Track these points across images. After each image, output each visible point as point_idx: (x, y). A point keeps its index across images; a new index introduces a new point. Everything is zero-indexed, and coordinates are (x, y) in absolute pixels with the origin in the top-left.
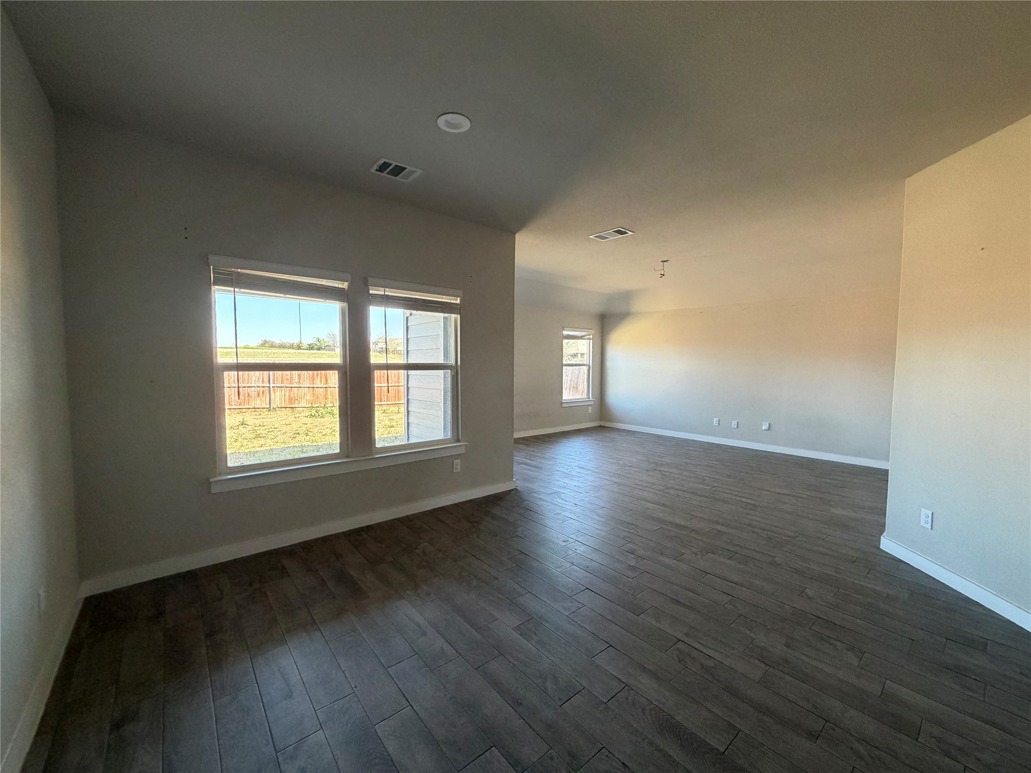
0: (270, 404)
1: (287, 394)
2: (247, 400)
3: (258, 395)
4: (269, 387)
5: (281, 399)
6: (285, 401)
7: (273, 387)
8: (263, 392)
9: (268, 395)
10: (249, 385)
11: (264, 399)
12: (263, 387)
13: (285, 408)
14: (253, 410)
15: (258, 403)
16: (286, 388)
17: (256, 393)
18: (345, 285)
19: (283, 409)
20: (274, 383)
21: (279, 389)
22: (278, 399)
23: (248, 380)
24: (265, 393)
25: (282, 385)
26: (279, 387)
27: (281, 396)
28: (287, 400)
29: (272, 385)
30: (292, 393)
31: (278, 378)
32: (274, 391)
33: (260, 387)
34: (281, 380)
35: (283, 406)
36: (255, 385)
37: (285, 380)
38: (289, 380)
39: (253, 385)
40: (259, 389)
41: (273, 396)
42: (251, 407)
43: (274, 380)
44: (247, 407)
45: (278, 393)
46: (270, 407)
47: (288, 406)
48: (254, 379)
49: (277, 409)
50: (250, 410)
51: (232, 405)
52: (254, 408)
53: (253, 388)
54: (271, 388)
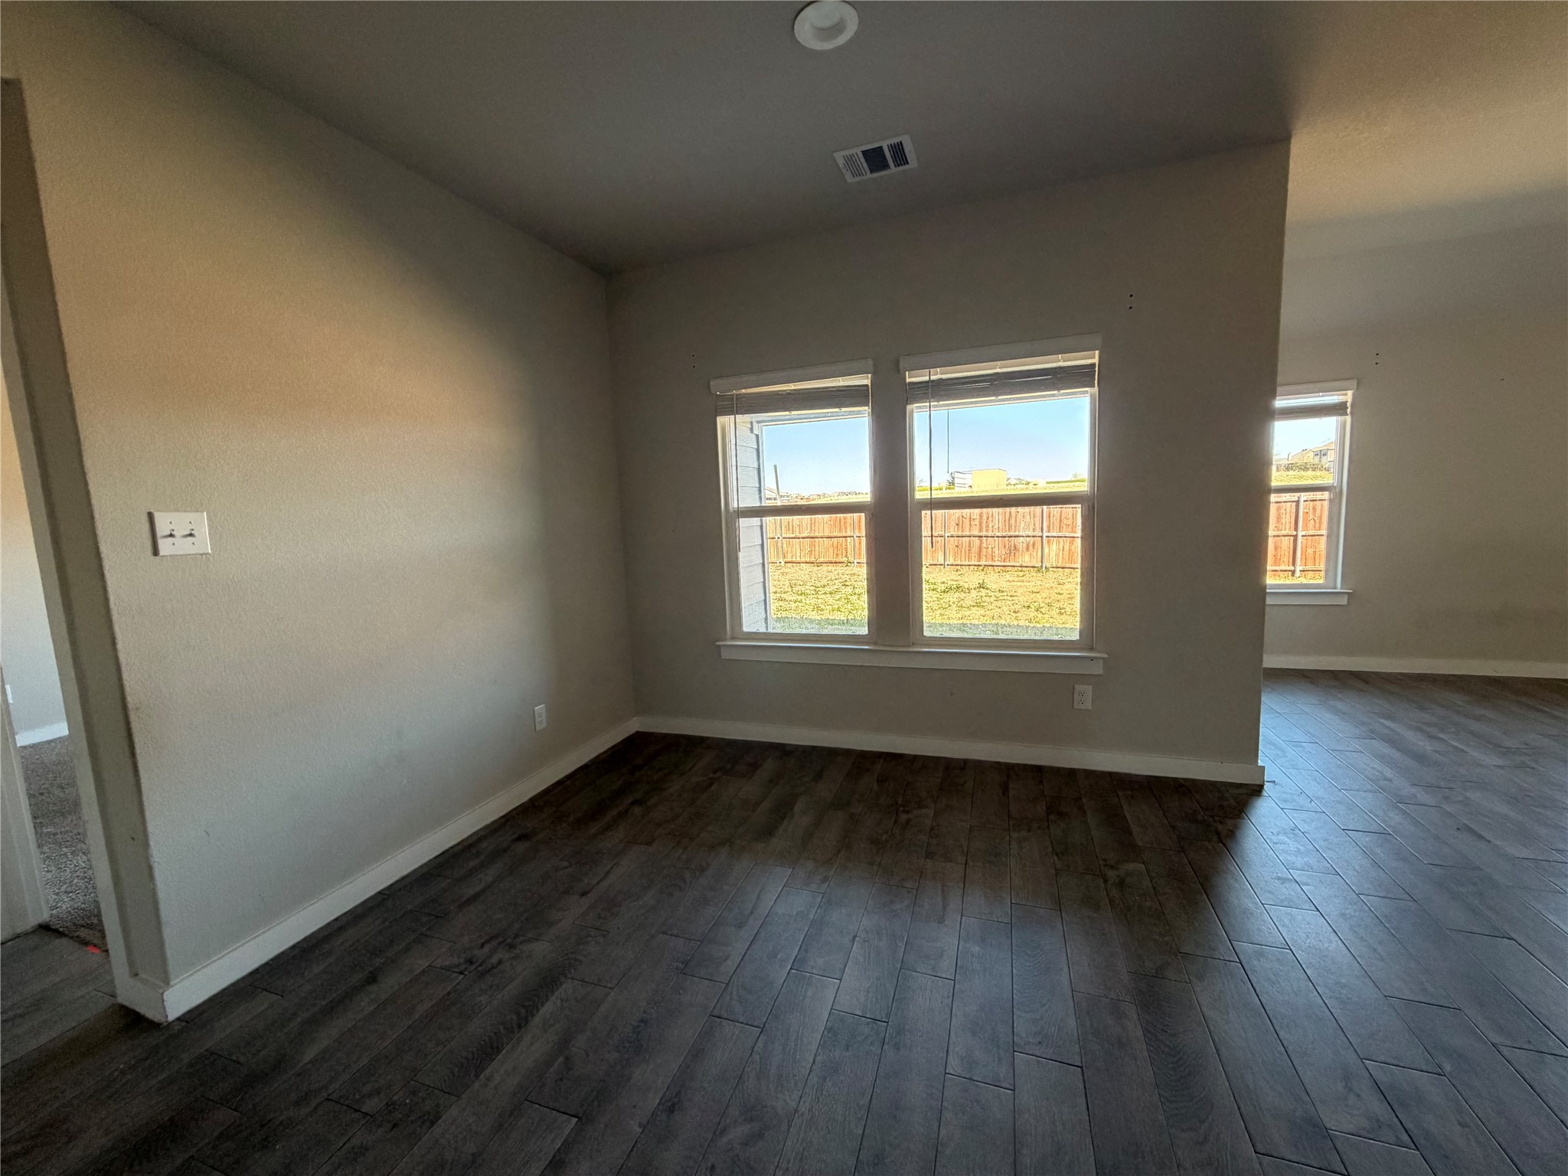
0: (1042, 562)
1: (1067, 548)
2: (1012, 554)
3: (1028, 549)
4: (1042, 537)
5: (1057, 555)
6: (1063, 558)
7: (1047, 537)
8: (1034, 544)
9: (1040, 548)
10: (1017, 533)
11: (1035, 554)
12: (1033, 537)
13: (1063, 568)
14: (1020, 569)
15: (1025, 559)
16: (1065, 539)
17: (1025, 545)
18: (865, 380)
19: (1060, 570)
20: (1049, 532)
21: (1055, 539)
22: (1053, 554)
23: (1015, 527)
24: (1036, 547)
25: (1060, 534)
26: (1055, 537)
27: (1058, 551)
28: (1066, 557)
29: (1045, 534)
30: (1073, 546)
31: (1055, 524)
32: (1049, 542)
33: (1029, 536)
34: (1058, 526)
35: (1059, 565)
36: (1023, 534)
37: (1064, 526)
38: (1070, 527)
39: (1021, 533)
40: (1028, 539)
41: (1046, 550)
42: (1017, 564)
43: (1049, 527)
44: (1013, 564)
45: (1054, 547)
46: (1042, 566)
47: (1068, 565)
48: (1022, 525)
49: (1051, 569)
50: (1016, 569)
51: (995, 561)
52: (1021, 566)
53: (1021, 538)
54: (1044, 538)
